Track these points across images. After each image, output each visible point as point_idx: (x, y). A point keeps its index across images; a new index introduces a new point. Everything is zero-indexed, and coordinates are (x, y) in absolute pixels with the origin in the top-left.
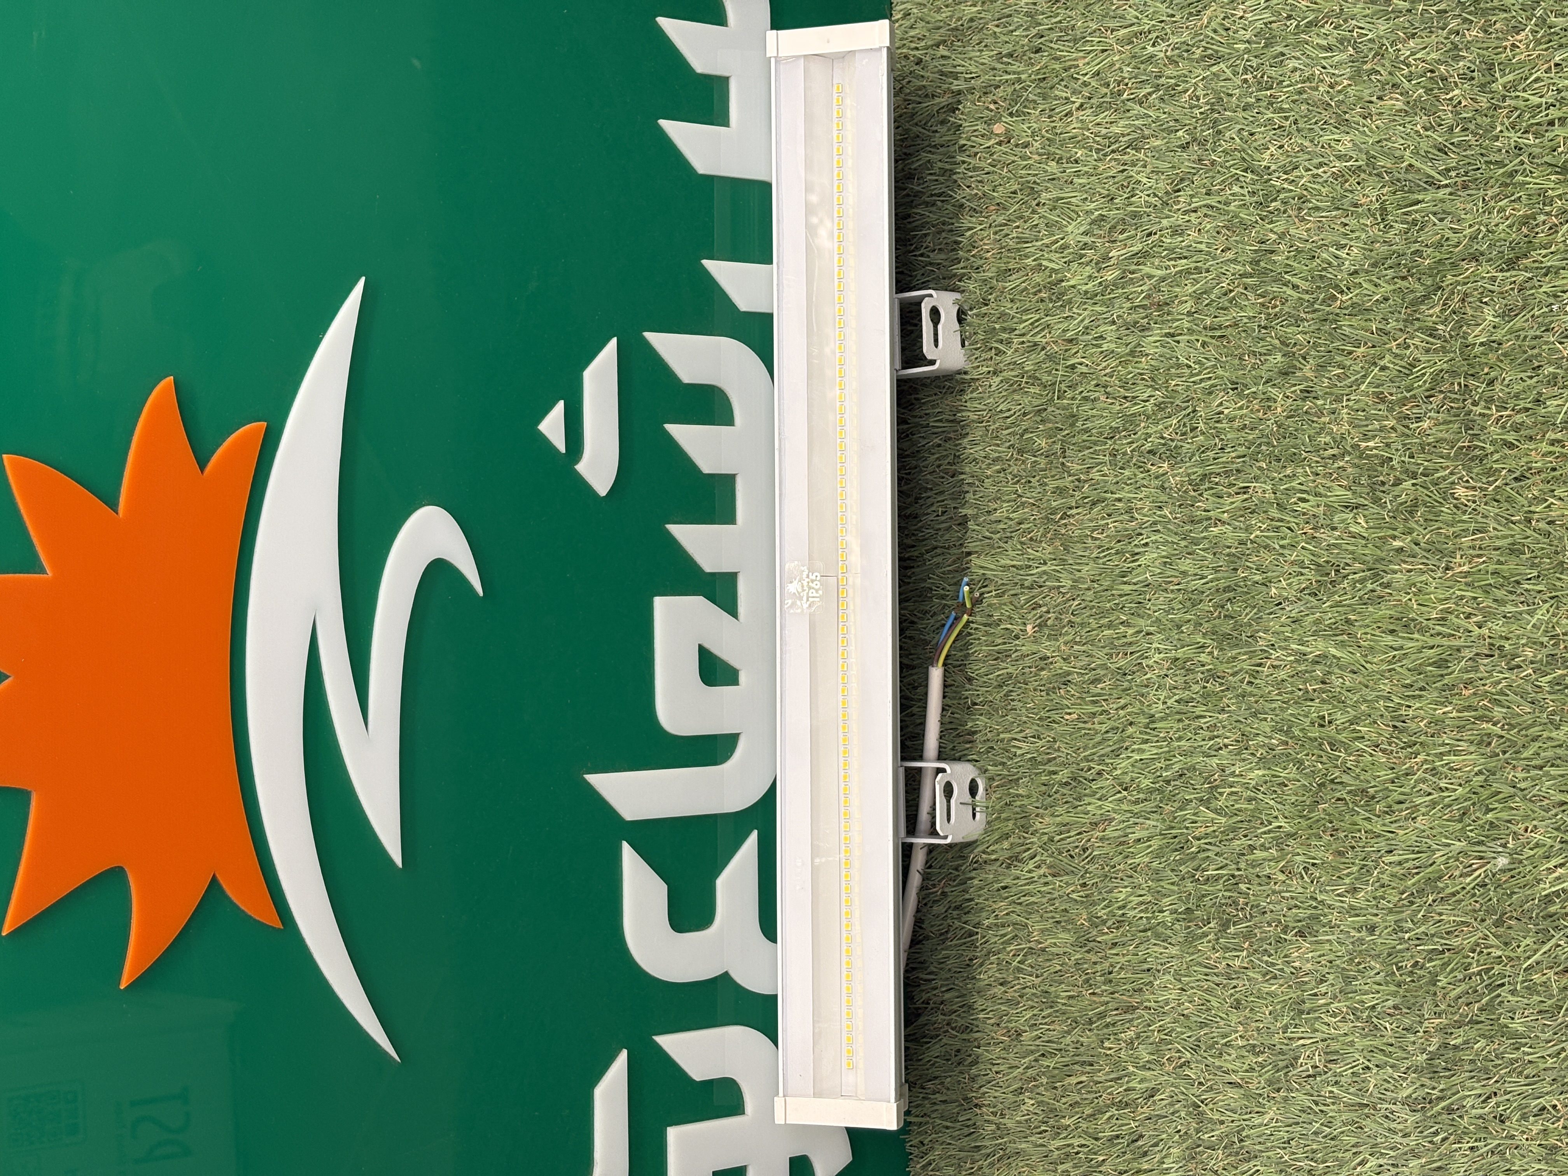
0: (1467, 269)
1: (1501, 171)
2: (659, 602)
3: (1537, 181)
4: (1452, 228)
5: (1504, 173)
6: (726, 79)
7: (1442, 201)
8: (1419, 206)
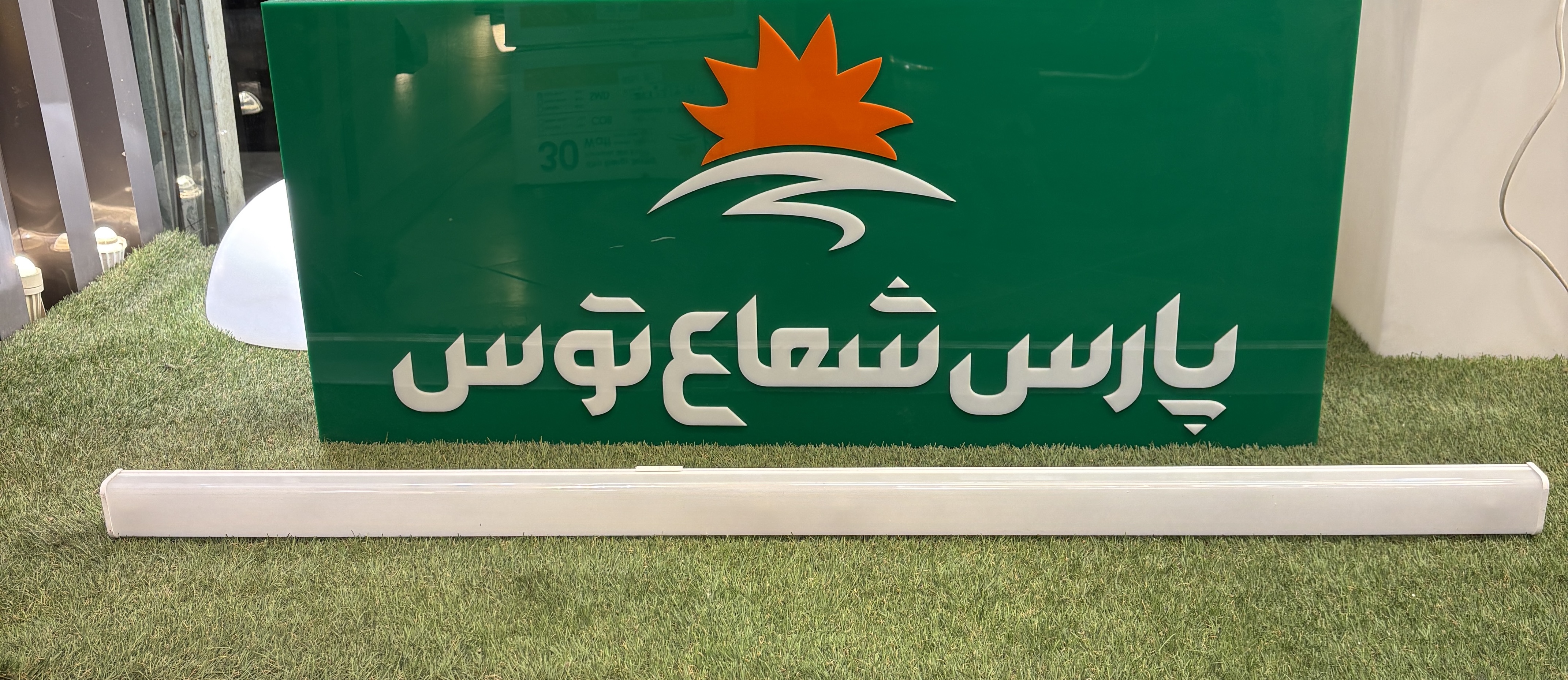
2: (827, 329)
6: (1049, 367)
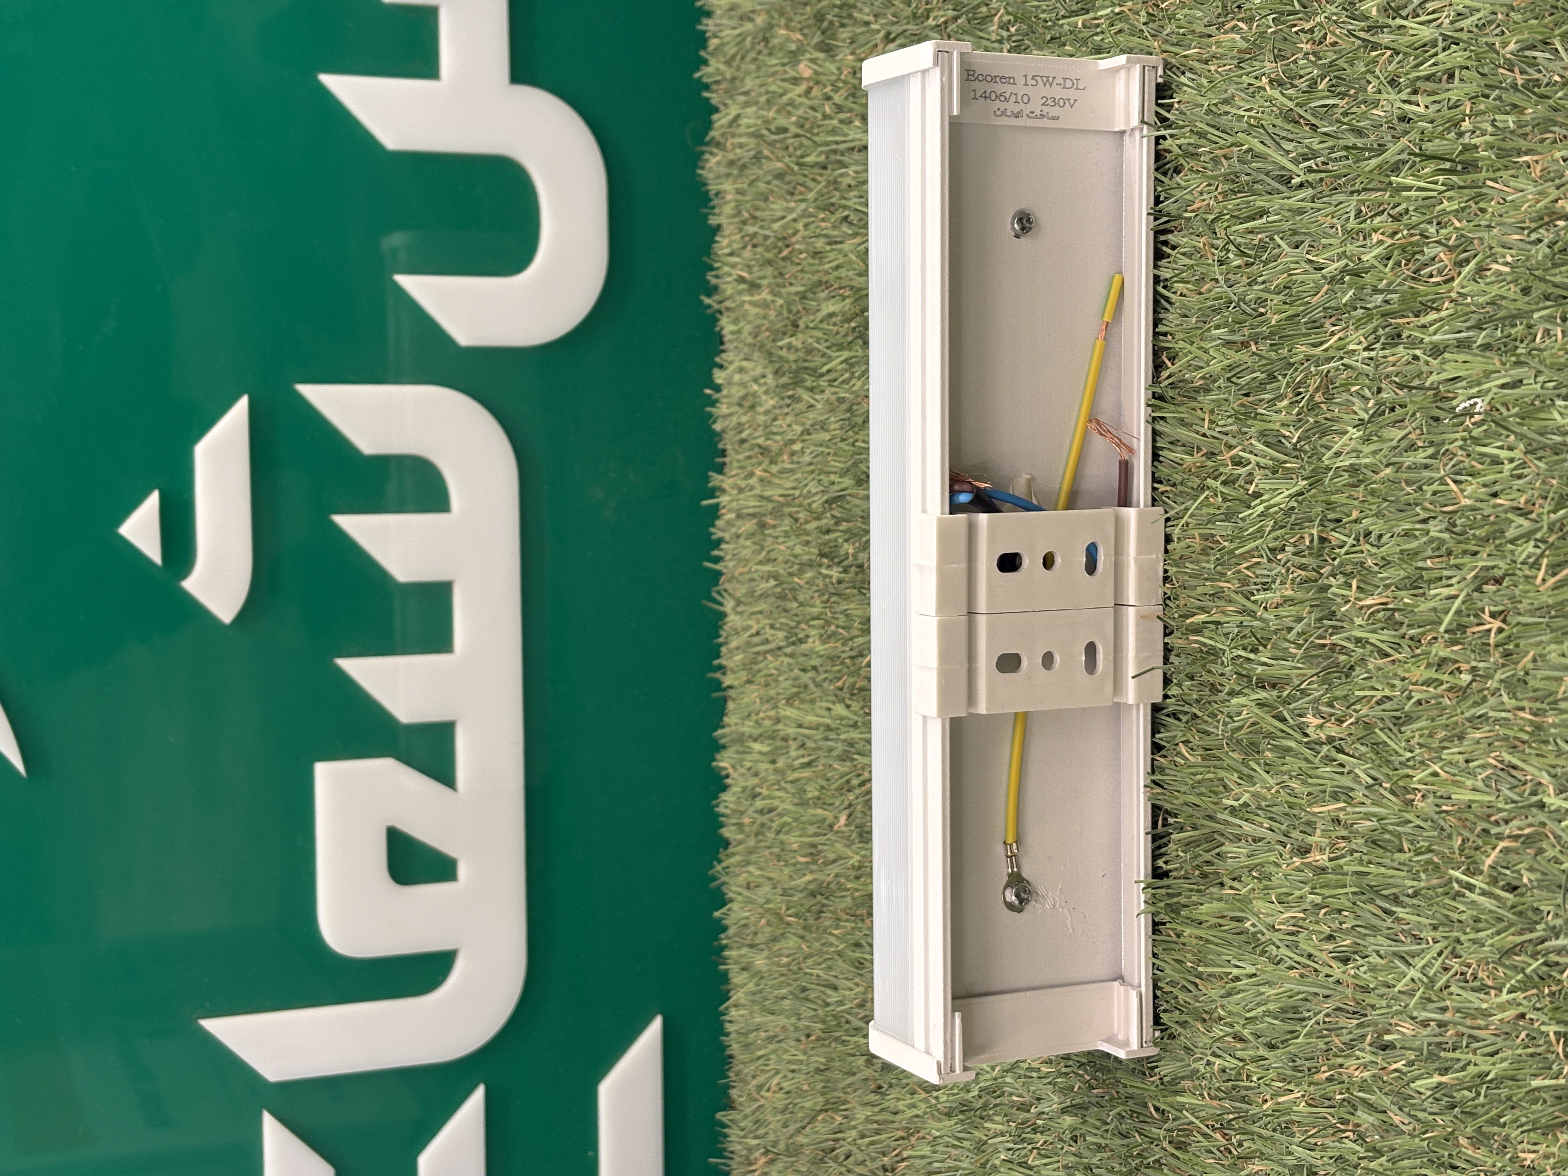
0: (1333, 334)
1: (1374, 162)
2: (323, 770)
3: (1422, 184)
4: (1310, 261)
5: (1380, 167)
6: (433, 10)
7: (1300, 212)
8: (1264, 220)
